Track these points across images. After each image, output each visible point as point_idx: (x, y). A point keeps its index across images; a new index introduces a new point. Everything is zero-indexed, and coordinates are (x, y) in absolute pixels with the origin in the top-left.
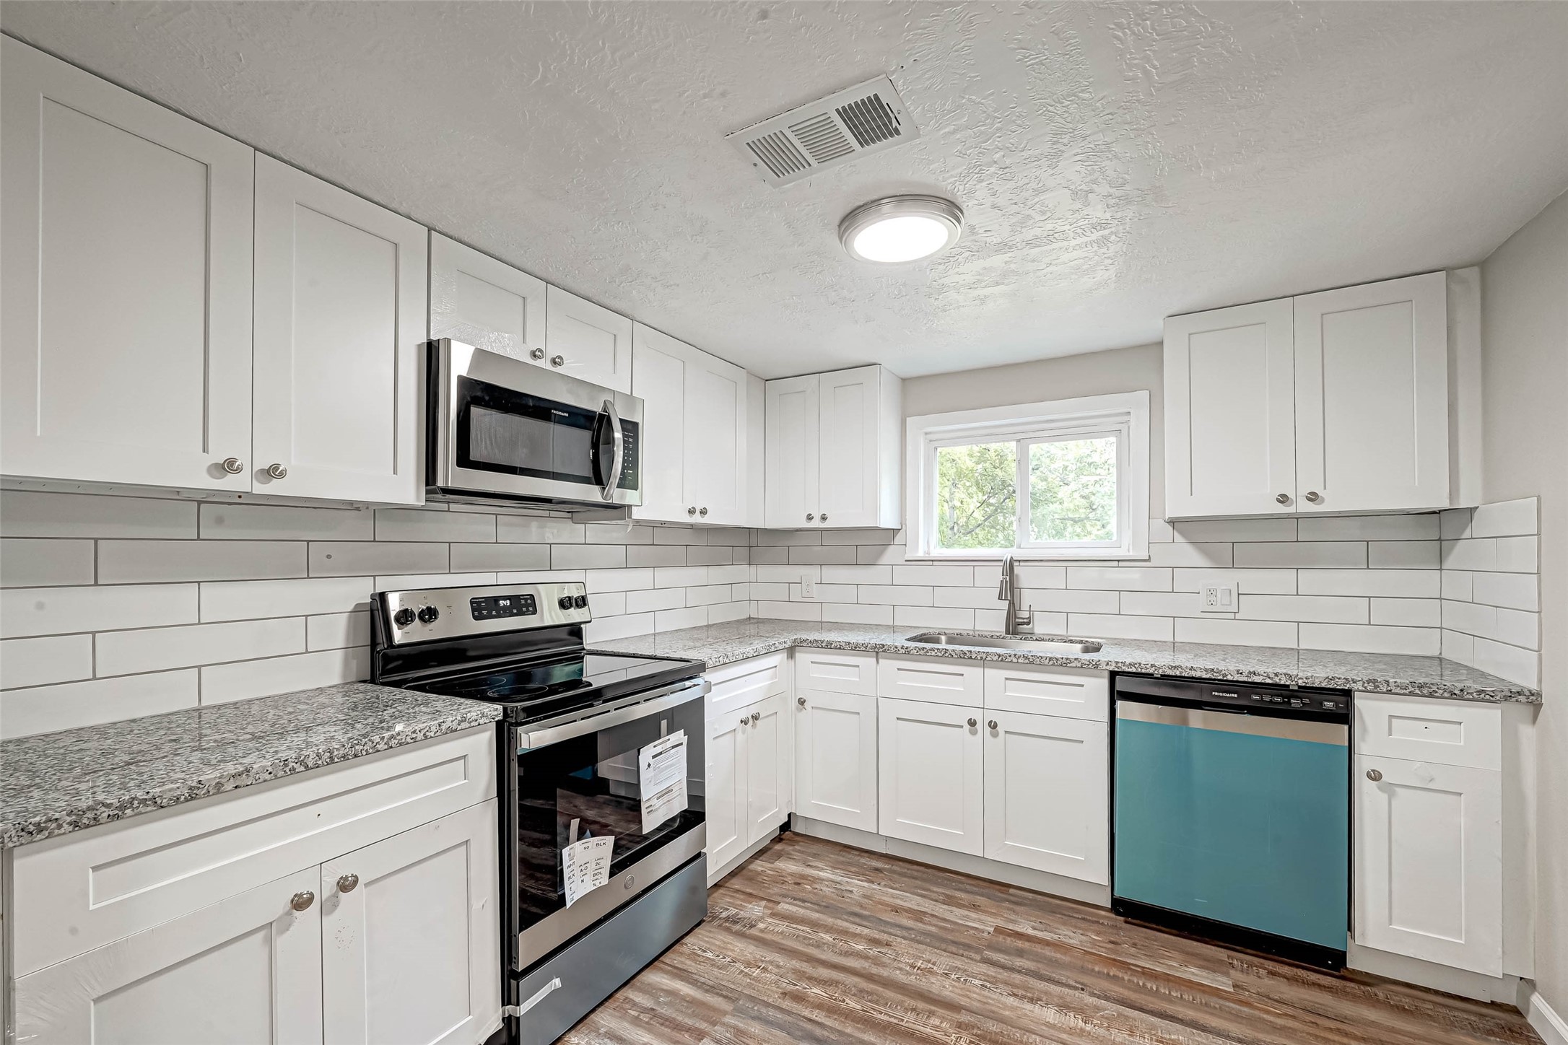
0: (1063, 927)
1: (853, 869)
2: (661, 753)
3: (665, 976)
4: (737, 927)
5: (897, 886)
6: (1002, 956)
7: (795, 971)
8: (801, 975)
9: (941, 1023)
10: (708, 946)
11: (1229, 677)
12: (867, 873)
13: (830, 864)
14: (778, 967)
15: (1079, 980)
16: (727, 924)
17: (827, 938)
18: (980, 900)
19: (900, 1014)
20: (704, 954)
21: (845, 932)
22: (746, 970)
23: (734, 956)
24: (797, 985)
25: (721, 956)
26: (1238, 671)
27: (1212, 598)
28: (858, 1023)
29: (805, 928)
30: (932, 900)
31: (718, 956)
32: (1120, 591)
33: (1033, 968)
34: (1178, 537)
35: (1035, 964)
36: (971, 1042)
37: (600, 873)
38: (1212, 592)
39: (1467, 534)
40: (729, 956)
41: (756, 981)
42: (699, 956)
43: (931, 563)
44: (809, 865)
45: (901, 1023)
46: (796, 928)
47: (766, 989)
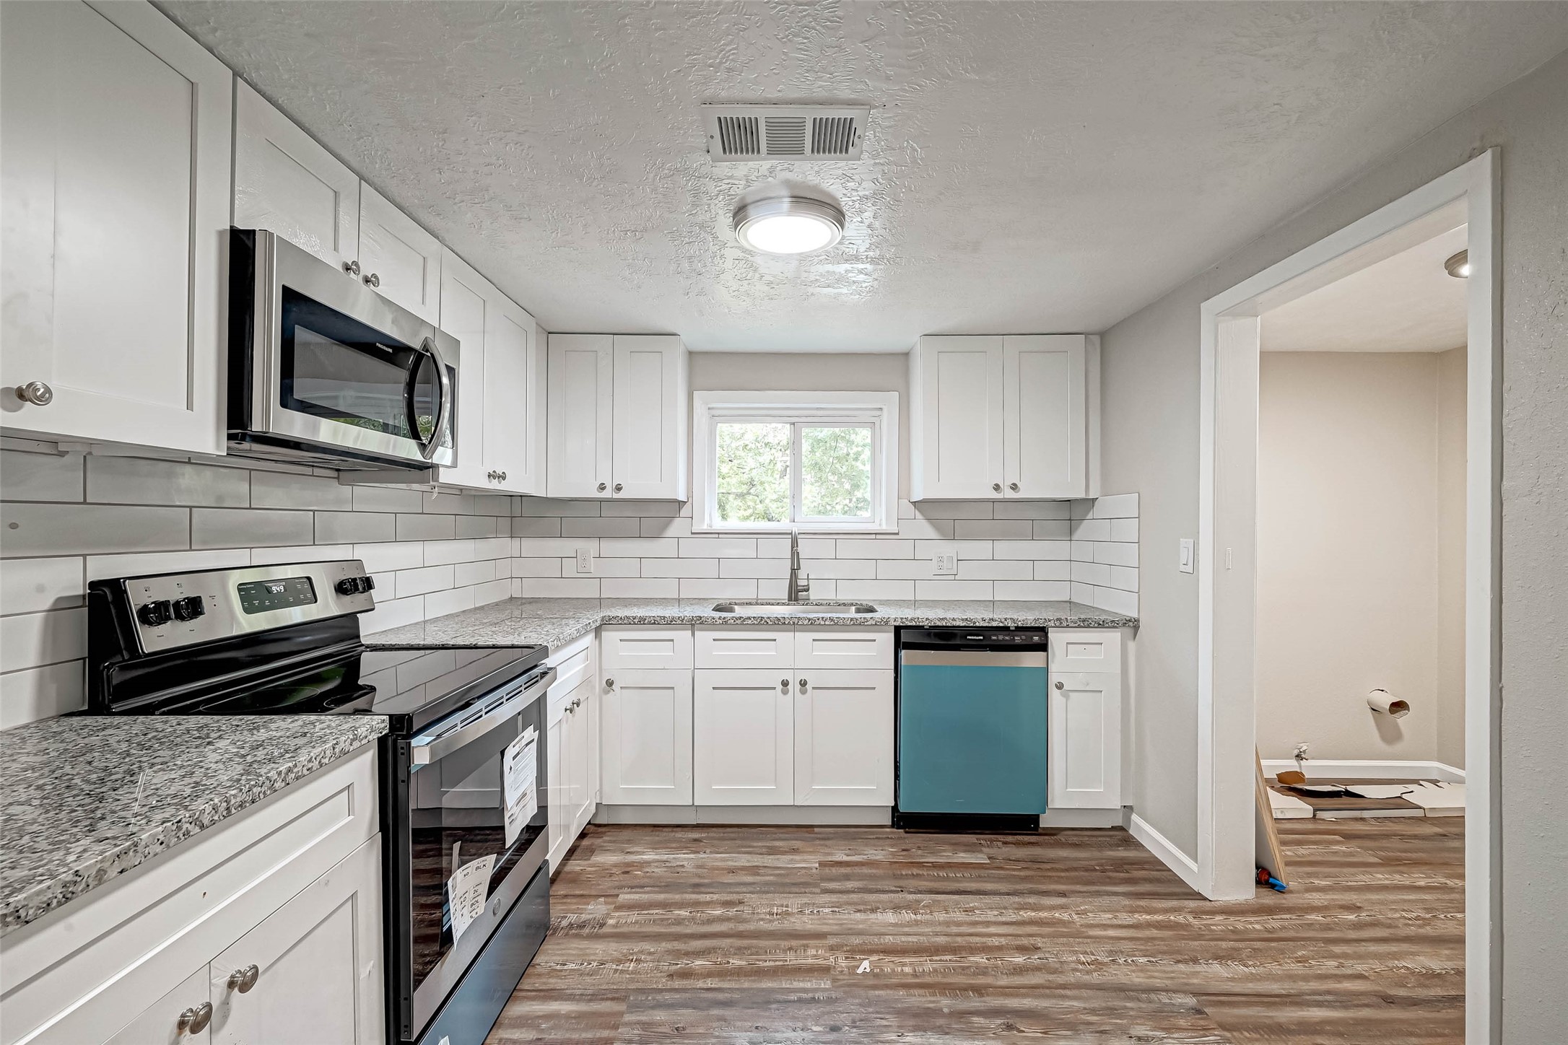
0: (866, 848)
1: (674, 845)
2: (518, 754)
3: (534, 1003)
4: (586, 931)
5: (721, 850)
6: (835, 884)
7: (669, 952)
8: (678, 954)
9: (817, 951)
10: (565, 958)
11: (977, 624)
12: (689, 845)
13: (649, 846)
14: (650, 954)
15: (897, 885)
16: (573, 931)
17: (684, 913)
18: (797, 844)
19: (782, 956)
20: (565, 967)
21: (697, 904)
22: (620, 968)
23: (600, 959)
24: (678, 964)
25: (586, 964)
26: (983, 618)
27: (941, 564)
28: (751, 976)
29: (657, 911)
30: (758, 854)
31: (582, 964)
32: (876, 560)
33: (861, 886)
34: (918, 515)
35: (861, 882)
36: (846, 958)
37: (477, 902)
38: (941, 559)
39: (1090, 516)
40: (594, 961)
41: (634, 974)
42: (561, 971)
43: (717, 536)
44: (629, 852)
45: (786, 963)
46: (648, 914)
47: (650, 977)
